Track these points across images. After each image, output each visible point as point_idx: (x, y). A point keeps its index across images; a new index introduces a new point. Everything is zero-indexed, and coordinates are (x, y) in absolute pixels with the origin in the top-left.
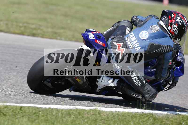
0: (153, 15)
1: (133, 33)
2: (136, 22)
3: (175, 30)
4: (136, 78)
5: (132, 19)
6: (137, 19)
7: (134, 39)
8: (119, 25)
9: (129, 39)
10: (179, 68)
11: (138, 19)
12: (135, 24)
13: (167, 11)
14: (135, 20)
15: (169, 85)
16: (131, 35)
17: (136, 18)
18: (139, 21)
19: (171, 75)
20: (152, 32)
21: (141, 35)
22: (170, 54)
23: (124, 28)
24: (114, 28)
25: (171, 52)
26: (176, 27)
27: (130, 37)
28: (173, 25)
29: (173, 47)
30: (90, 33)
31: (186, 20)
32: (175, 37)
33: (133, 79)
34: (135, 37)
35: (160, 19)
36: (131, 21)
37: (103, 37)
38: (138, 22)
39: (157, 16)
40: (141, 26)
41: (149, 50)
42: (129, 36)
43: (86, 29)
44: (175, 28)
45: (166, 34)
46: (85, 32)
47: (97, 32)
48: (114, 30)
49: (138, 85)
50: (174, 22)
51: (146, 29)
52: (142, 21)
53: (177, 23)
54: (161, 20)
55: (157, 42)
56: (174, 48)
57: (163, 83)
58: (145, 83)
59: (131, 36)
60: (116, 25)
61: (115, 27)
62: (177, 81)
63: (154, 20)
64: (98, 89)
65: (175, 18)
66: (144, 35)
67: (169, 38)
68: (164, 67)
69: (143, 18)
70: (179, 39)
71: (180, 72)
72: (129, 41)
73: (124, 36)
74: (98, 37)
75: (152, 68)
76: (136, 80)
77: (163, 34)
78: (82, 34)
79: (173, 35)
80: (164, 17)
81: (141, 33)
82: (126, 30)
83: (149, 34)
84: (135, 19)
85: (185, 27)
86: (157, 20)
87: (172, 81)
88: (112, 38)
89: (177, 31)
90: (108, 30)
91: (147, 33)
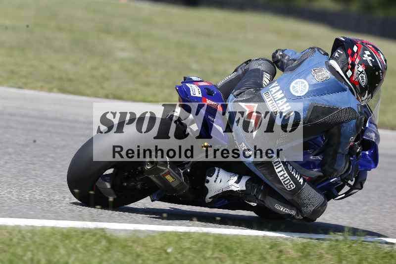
0: (315, 48)
1: (277, 84)
2: (282, 62)
3: (360, 77)
4: (285, 174)
5: (274, 56)
6: (283, 56)
7: (280, 95)
8: (248, 69)
9: (270, 96)
10: (367, 153)
11: (286, 55)
12: (280, 66)
13: (343, 40)
14: (280, 57)
15: (349, 188)
16: (273, 87)
17: (281, 53)
18: (289, 60)
19: (351, 167)
20: (314, 82)
21: (294, 87)
22: (352, 125)
23: (259, 74)
24: (239, 74)
25: (354, 121)
26: (363, 71)
27: (272, 91)
28: (356, 67)
29: (357, 110)
30: (192, 85)
31: (382, 56)
32: (360, 90)
33: (279, 175)
34: (281, 92)
35: (330, 55)
36: (271, 59)
37: (217, 93)
38: (285, 61)
39: (324, 50)
40: (292, 69)
41: (310, 116)
42: (270, 90)
43: (184, 77)
44: (361, 72)
45: (343, 84)
46: (182, 83)
47: (206, 82)
48: (238, 79)
49: (289, 187)
50: (358, 60)
51: (302, 76)
52: (295, 60)
53: (364, 63)
54: (332, 57)
55: (325, 100)
56: (360, 113)
57: (336, 183)
58: (302, 183)
59: (274, 90)
60: (241, 68)
61: (240, 72)
62: (365, 180)
63: (317, 57)
64: (209, 195)
65: (360, 53)
66: (300, 87)
67: (348, 92)
68: (340, 151)
69: (296, 53)
70: (368, 95)
71: (369, 162)
72: (270, 99)
73: (260, 90)
74: (208, 92)
75: (315, 152)
76: (285, 178)
77: (336, 85)
78: (177, 86)
79: (358, 86)
80: (339, 51)
81: (293, 84)
82: (262, 77)
83: (309, 85)
84: (281, 55)
85: (381, 71)
86: (325, 58)
87: (354, 179)
88: (235, 93)
89: (365, 78)
90: (227, 78)
91: (306, 83)
